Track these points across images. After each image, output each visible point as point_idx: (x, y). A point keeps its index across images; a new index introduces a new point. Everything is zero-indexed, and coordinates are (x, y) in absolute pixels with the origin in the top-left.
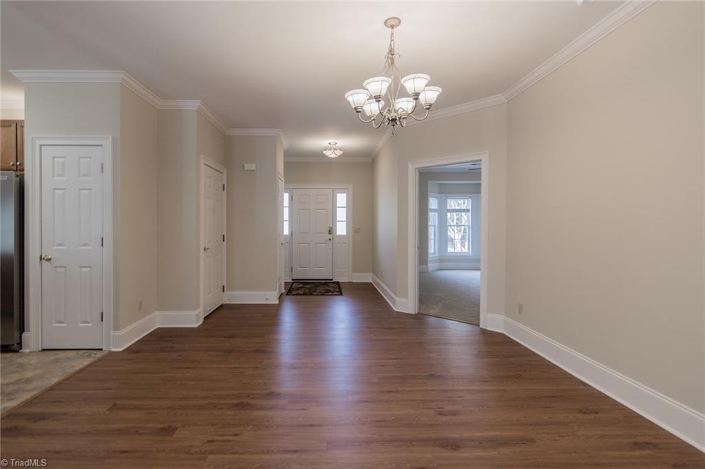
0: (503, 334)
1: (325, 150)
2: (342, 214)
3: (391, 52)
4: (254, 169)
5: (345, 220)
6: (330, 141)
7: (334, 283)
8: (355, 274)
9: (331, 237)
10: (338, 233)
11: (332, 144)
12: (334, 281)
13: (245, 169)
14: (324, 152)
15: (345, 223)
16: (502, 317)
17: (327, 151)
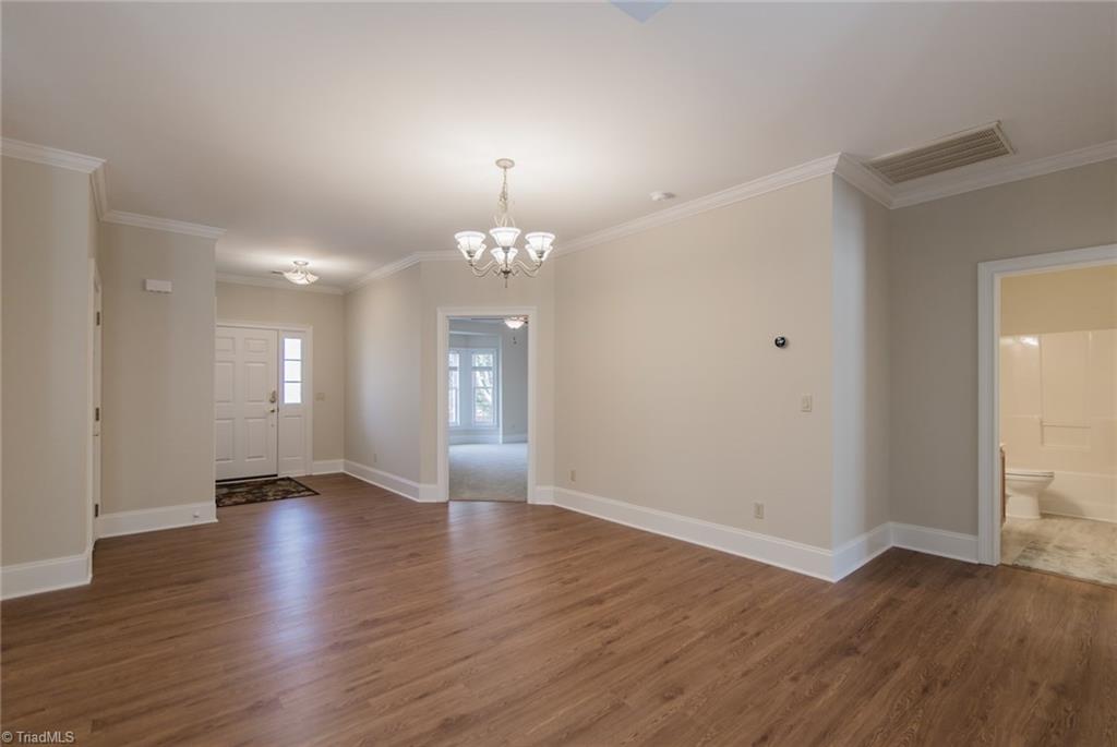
0: (553, 506)
1: (288, 271)
2: (293, 371)
3: (504, 196)
4: (170, 290)
5: (299, 379)
6: (295, 259)
7: (283, 479)
8: (316, 463)
9: (274, 407)
10: (287, 401)
11: (302, 265)
12: (280, 476)
13: (148, 288)
14: (287, 275)
15: (299, 385)
16: (551, 488)
17: (290, 273)
